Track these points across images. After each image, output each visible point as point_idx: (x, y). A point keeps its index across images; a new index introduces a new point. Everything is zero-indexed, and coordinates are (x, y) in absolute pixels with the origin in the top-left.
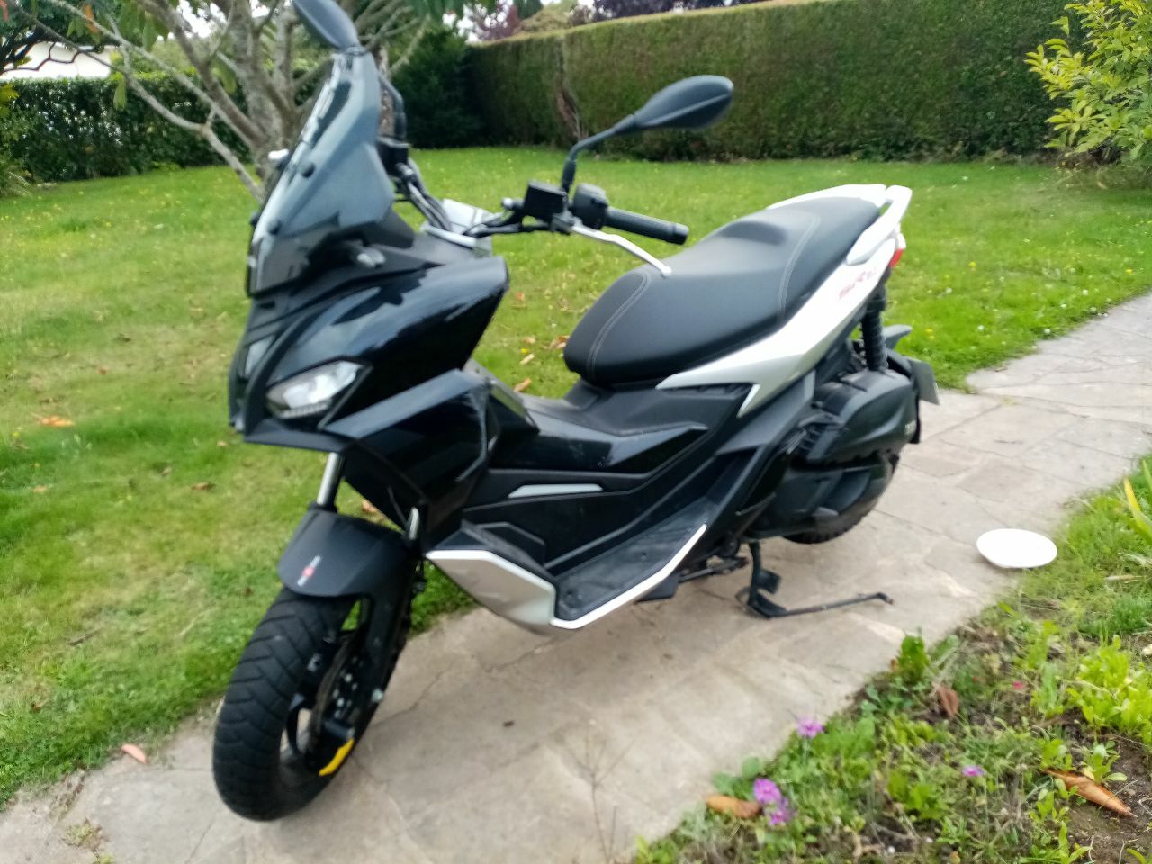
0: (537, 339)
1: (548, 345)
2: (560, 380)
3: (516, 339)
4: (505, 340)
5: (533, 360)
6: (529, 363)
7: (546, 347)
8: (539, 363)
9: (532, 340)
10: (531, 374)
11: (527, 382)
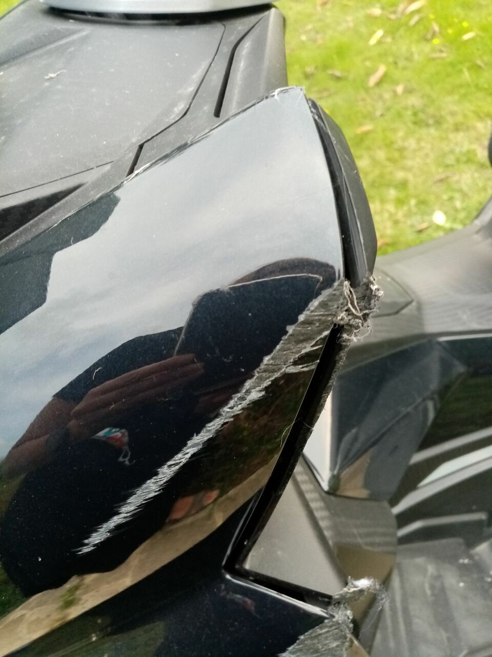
0: (383, 8)
1: (395, 12)
2: (416, 57)
3: (361, 14)
4: (349, 18)
5: (383, 37)
6: (380, 42)
7: (393, 17)
8: (389, 40)
9: (377, 11)
10: (382, 56)
11: (382, 70)
